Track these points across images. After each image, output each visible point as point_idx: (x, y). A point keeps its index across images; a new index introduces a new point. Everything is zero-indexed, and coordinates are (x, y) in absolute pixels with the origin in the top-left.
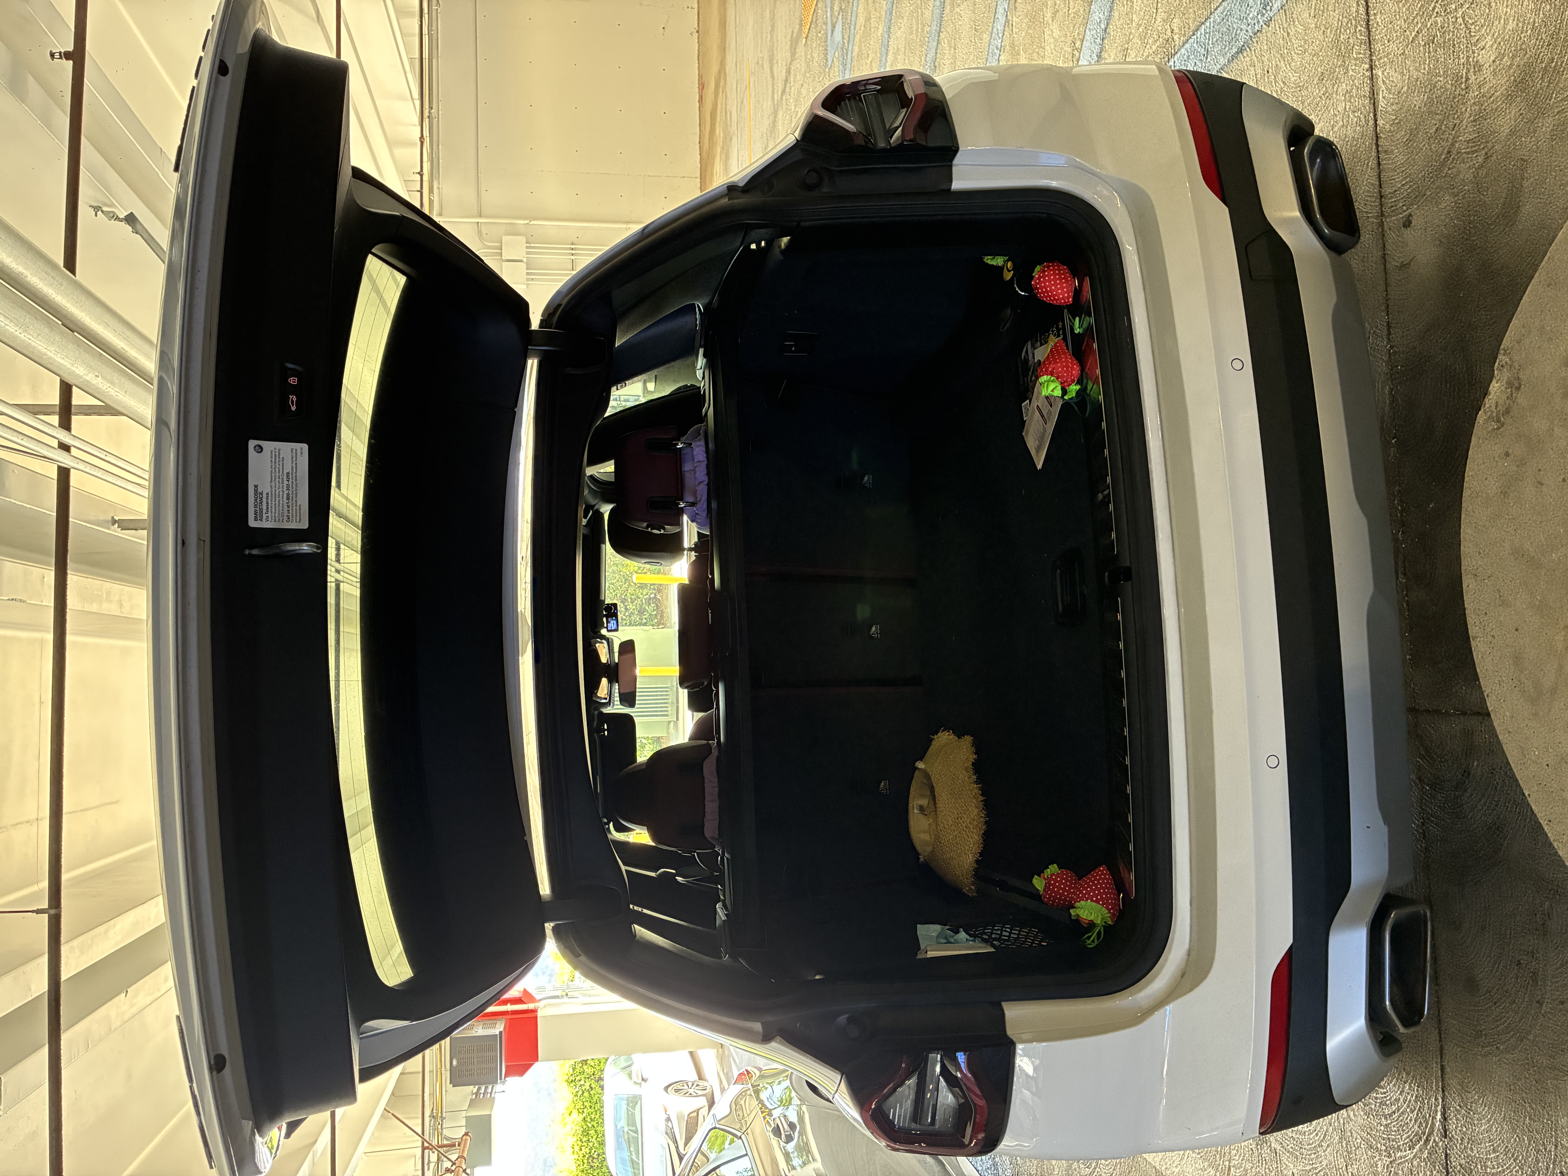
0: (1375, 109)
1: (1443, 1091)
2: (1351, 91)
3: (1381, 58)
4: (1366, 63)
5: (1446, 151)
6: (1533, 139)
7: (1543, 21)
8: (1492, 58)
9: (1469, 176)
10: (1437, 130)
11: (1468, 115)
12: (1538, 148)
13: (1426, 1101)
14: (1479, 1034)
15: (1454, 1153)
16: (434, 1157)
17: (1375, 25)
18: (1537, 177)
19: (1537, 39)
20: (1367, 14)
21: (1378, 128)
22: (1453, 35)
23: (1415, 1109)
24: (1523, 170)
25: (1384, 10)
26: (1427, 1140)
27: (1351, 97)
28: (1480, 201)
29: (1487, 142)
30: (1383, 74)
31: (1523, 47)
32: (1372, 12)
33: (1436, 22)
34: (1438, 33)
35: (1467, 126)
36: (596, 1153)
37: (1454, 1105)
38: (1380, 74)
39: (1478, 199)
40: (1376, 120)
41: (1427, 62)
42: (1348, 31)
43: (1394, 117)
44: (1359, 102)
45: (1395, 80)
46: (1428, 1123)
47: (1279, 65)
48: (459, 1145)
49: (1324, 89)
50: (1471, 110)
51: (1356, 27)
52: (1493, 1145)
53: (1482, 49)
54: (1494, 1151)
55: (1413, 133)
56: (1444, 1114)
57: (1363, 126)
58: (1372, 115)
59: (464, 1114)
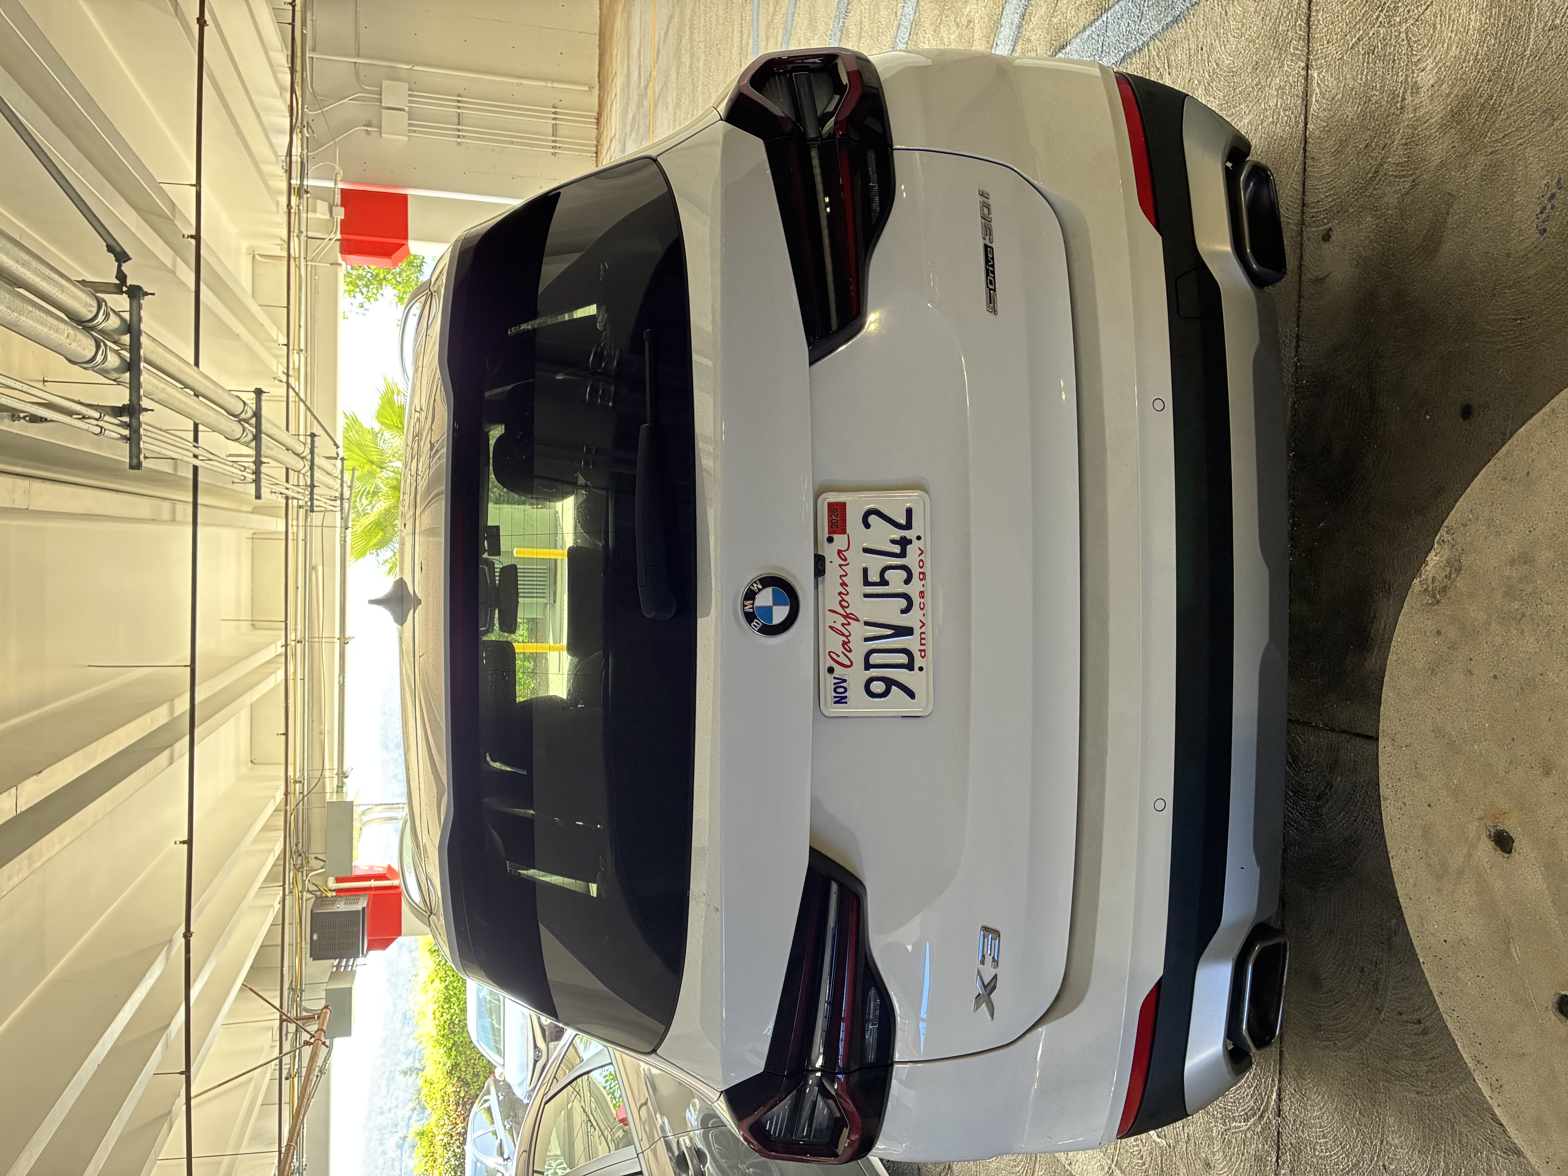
0: (1306, 112)
1: (1280, 1074)
2: (1284, 88)
3: (1318, 59)
4: (1302, 62)
5: (1373, 170)
6: (1463, 175)
7: (1486, 54)
8: (1431, 82)
9: (1393, 200)
10: (1367, 146)
11: (1399, 136)
12: (1466, 184)
13: (1263, 1080)
14: (1318, 1028)
15: (1286, 1131)
16: (292, 1027)
17: (1316, 22)
18: (1462, 215)
19: (1478, 72)
20: (1309, 8)
21: (1308, 132)
22: (1394, 50)
23: (1252, 1086)
24: (1450, 205)
25: (1327, 8)
26: (1261, 1117)
27: (1283, 93)
28: (1401, 229)
29: (1417, 169)
30: (1318, 76)
31: (1464, 77)
32: (1314, 8)
33: (1378, 32)
34: (1379, 44)
35: (1397, 148)
36: (457, 1019)
37: (1289, 1089)
38: (1316, 75)
39: (1399, 226)
40: (1306, 124)
41: (1365, 73)
42: (1288, 22)
43: (1325, 124)
44: (1291, 101)
45: (1330, 85)
46: (1263, 1101)
47: (1214, 44)
48: (318, 1018)
49: (1257, 80)
50: (1404, 132)
51: (1296, 21)
52: (1323, 1131)
53: (1422, 71)
54: (1324, 1137)
55: (1343, 144)
56: (1279, 1095)
57: (1293, 127)
58: (1302, 117)
59: (324, 986)
